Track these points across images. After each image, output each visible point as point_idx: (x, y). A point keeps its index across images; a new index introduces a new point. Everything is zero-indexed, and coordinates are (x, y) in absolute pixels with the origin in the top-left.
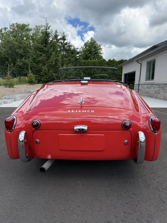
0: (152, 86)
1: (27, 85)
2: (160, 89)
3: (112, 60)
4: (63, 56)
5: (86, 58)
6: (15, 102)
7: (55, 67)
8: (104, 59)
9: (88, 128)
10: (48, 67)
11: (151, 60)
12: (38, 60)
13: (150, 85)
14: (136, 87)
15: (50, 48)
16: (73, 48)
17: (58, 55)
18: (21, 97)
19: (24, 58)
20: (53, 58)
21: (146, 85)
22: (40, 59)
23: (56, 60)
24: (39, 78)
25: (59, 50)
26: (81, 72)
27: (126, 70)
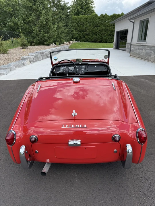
0: (143, 48)
1: (21, 49)
2: (151, 51)
3: (104, 15)
4: (54, 14)
5: (78, 13)
6: (11, 72)
7: (46, 27)
8: (96, 14)
9: (81, 142)
10: (39, 28)
11: (145, 19)
12: (27, 20)
13: (141, 46)
14: (128, 46)
15: (39, 5)
16: (63, 3)
17: (48, 14)
18: (16, 66)
19: (14, 17)
20: (43, 17)
21: (138, 46)
22: (30, 19)
23: (47, 19)
24: (31, 40)
25: (49, 6)
26: (73, 29)
27: (119, 28)
